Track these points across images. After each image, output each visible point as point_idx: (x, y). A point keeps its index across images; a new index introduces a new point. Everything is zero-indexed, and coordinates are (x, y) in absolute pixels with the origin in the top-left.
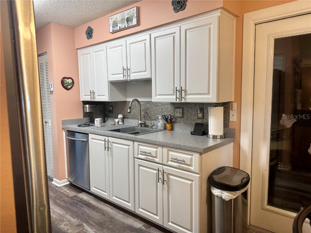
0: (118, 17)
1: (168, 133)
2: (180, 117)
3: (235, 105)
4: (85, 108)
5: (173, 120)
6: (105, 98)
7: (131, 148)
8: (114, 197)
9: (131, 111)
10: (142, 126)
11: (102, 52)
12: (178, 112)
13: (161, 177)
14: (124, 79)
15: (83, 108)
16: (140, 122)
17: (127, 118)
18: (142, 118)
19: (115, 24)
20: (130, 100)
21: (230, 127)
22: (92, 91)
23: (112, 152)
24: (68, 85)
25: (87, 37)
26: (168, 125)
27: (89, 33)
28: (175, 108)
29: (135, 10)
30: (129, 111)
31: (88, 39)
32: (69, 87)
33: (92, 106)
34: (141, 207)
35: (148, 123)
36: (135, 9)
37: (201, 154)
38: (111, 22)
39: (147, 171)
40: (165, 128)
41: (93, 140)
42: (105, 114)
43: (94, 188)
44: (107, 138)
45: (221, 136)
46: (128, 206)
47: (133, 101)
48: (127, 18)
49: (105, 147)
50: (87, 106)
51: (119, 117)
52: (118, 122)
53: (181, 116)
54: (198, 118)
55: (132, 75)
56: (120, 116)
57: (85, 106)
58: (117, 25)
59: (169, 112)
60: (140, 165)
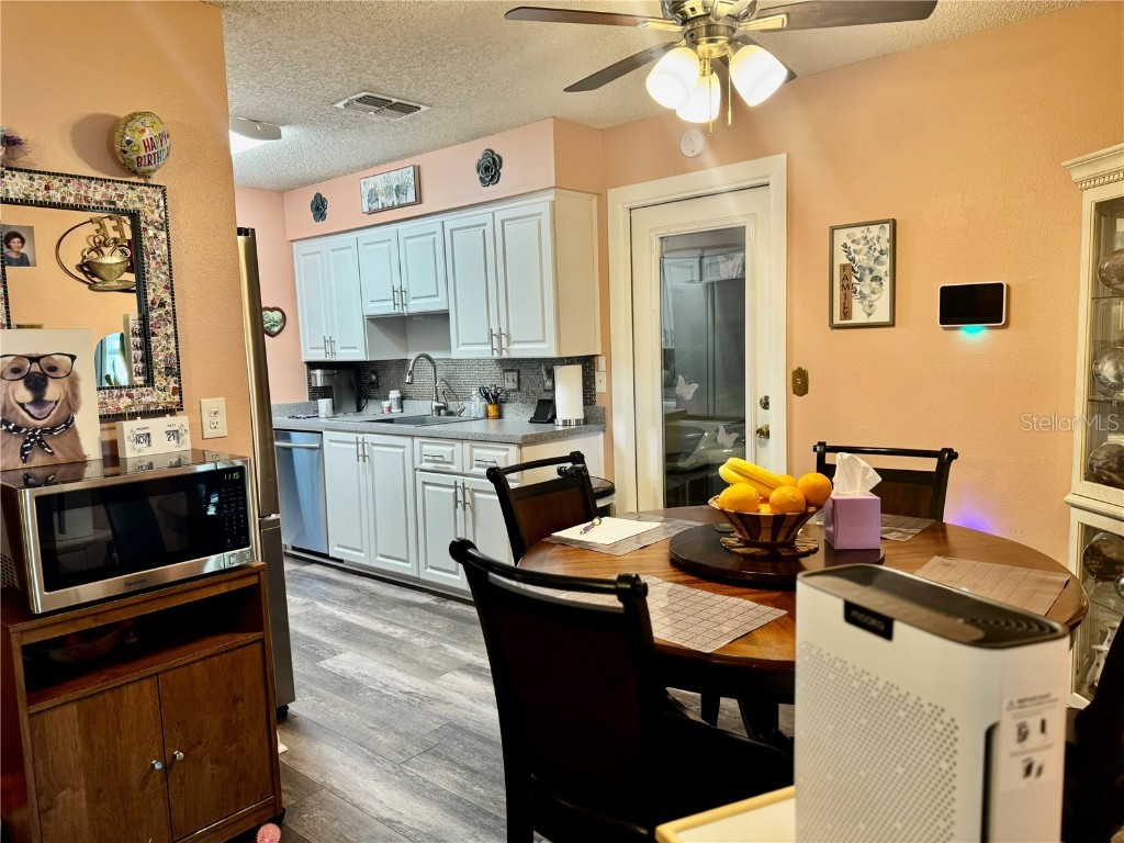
0: (378, 182)
1: (493, 423)
2: (514, 391)
3: (602, 362)
4: (313, 378)
5: (502, 396)
6: (358, 354)
7: (408, 451)
8: (379, 558)
9: (412, 380)
10: (439, 415)
11: (348, 251)
12: (510, 380)
13: (460, 498)
14: (396, 311)
15: (309, 378)
16: (435, 404)
17: (411, 398)
18: (440, 395)
19: (373, 196)
20: (412, 356)
21: (597, 404)
22: (327, 339)
23: (371, 463)
24: (274, 325)
25: (315, 216)
26: (490, 408)
27: (319, 208)
28: (505, 371)
29: (412, 173)
30: (408, 379)
31: (317, 221)
32: (276, 329)
33: (329, 372)
34: (429, 564)
35: (453, 406)
36: (411, 169)
37: (520, 446)
38: (365, 191)
39: (438, 492)
40: (487, 416)
41: (333, 444)
42: (361, 391)
43: (336, 548)
44: (360, 436)
45: (577, 420)
46: (407, 569)
47: (417, 359)
48: (398, 186)
49: (358, 456)
50: (318, 372)
51: (390, 396)
52: (390, 409)
53: (515, 387)
54: (546, 391)
55: (412, 302)
56: (394, 394)
57: (313, 372)
58: (377, 199)
59: (493, 379)
60: (425, 483)
